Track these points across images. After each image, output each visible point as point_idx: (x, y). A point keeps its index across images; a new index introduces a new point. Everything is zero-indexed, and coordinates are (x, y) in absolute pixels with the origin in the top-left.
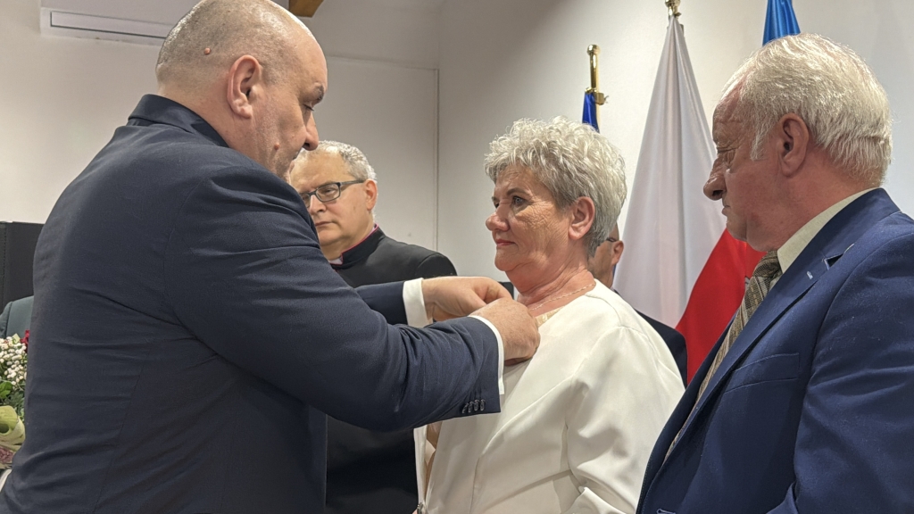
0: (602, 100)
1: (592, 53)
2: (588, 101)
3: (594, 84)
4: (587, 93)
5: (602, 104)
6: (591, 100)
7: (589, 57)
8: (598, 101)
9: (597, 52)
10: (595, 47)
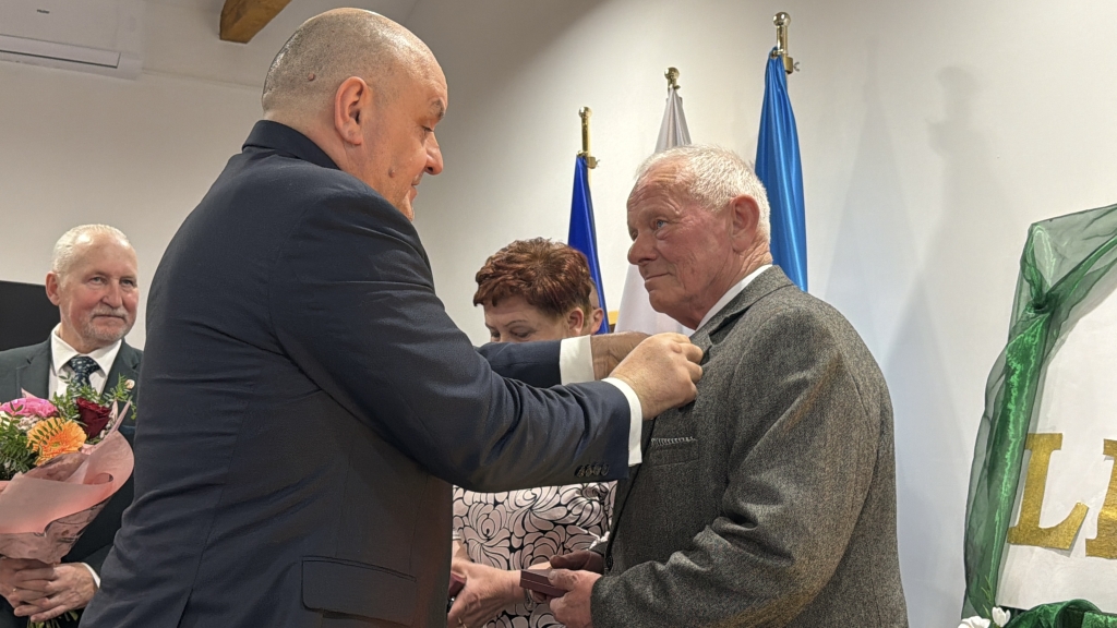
0: (594, 163)
1: (584, 116)
2: (580, 164)
3: (585, 146)
4: (579, 156)
5: (593, 168)
6: (583, 163)
7: (580, 119)
8: (589, 165)
9: (588, 114)
10: (586, 109)
